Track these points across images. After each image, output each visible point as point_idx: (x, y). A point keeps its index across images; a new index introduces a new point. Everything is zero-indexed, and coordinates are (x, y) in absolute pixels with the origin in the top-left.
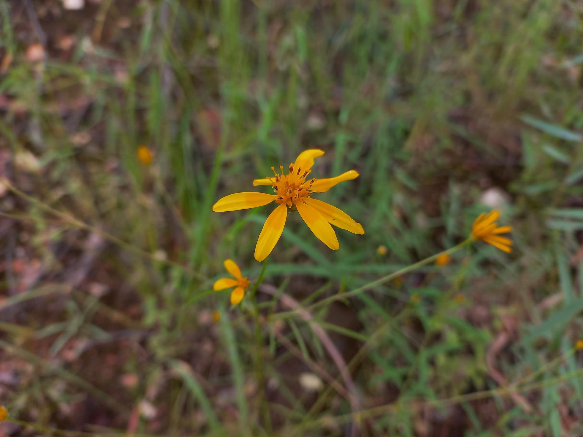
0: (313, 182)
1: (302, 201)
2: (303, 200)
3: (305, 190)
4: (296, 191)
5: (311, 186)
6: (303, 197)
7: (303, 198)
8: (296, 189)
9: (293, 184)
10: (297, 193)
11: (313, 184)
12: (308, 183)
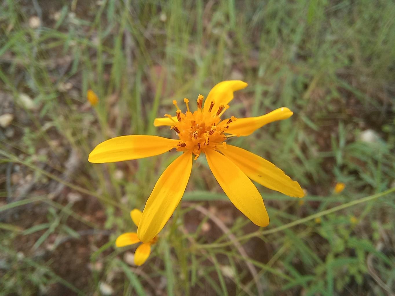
0: (232, 122)
1: (215, 149)
2: (215, 147)
3: (219, 132)
4: (206, 135)
5: (227, 127)
6: (217, 142)
7: (215, 144)
8: (206, 132)
9: (202, 124)
10: (207, 138)
11: (230, 125)
12: (224, 123)
